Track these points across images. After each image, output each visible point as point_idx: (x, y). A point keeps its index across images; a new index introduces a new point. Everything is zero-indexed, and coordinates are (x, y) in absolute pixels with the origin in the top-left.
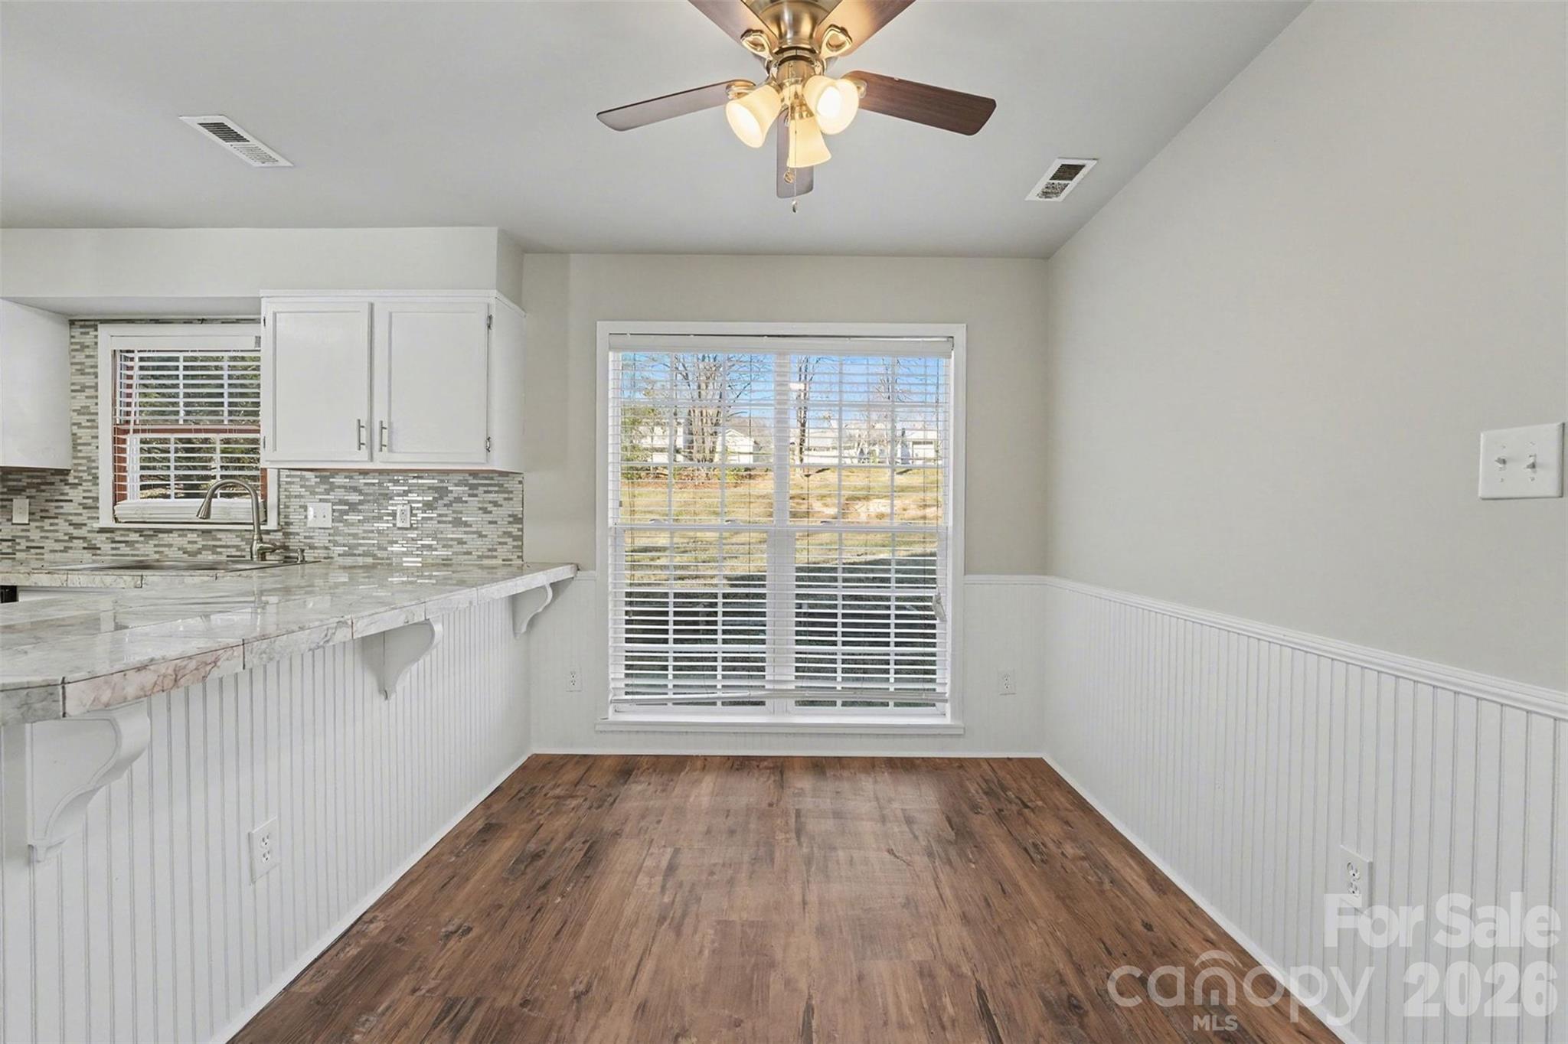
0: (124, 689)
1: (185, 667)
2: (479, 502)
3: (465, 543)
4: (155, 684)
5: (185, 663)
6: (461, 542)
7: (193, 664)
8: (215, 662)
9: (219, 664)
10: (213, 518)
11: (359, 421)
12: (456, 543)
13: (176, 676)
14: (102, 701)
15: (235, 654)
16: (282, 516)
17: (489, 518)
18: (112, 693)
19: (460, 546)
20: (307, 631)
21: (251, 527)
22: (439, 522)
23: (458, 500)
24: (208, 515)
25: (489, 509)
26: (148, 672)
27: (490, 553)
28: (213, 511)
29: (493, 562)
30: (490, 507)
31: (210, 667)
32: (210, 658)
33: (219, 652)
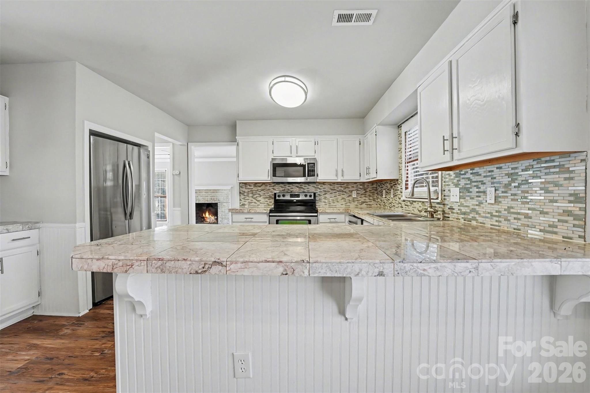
0: (91, 266)
1: (117, 264)
2: (541, 183)
3: (531, 218)
4: (104, 268)
5: (117, 262)
6: (527, 216)
7: (121, 264)
8: (132, 266)
9: (133, 267)
10: (415, 196)
11: (444, 136)
12: (523, 217)
13: (113, 267)
14: (84, 268)
15: (142, 264)
16: (443, 196)
17: (550, 196)
18: (88, 266)
19: (526, 220)
20: (189, 263)
21: (427, 200)
22: (512, 200)
23: (526, 182)
24: (413, 195)
25: (550, 189)
26: (101, 261)
27: (551, 229)
28: (415, 193)
29: (554, 237)
30: (551, 187)
31: (128, 267)
32: (129, 263)
33: (133, 261)
